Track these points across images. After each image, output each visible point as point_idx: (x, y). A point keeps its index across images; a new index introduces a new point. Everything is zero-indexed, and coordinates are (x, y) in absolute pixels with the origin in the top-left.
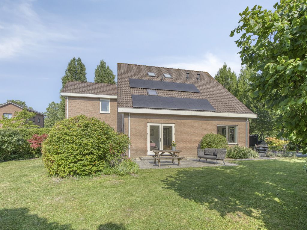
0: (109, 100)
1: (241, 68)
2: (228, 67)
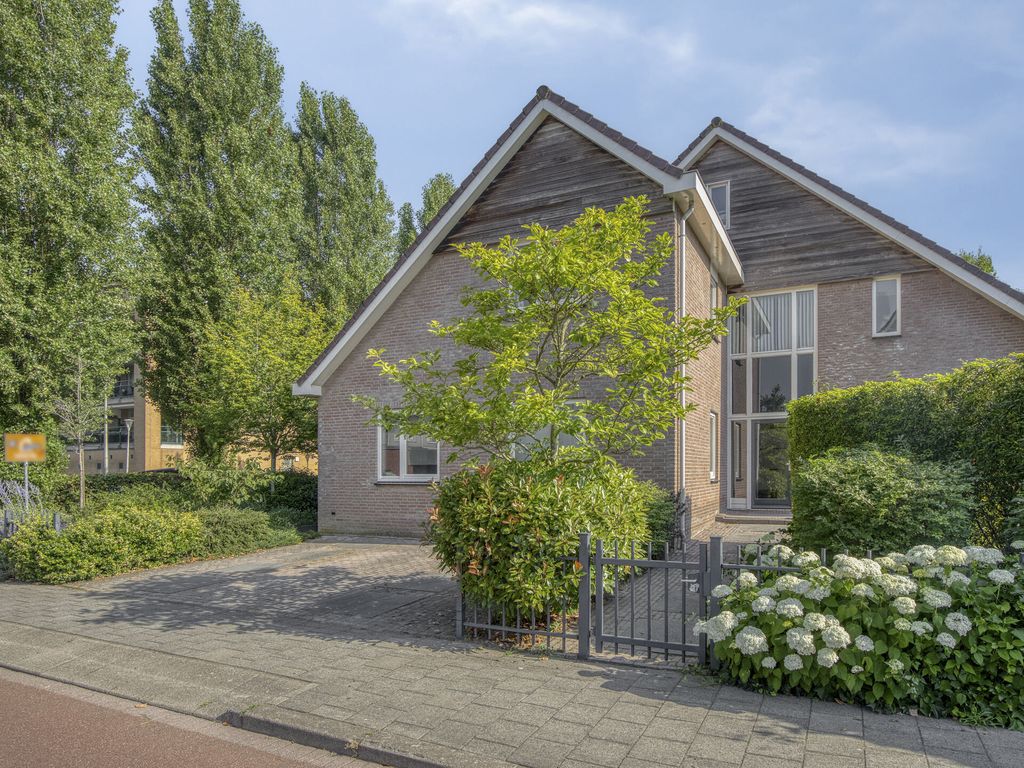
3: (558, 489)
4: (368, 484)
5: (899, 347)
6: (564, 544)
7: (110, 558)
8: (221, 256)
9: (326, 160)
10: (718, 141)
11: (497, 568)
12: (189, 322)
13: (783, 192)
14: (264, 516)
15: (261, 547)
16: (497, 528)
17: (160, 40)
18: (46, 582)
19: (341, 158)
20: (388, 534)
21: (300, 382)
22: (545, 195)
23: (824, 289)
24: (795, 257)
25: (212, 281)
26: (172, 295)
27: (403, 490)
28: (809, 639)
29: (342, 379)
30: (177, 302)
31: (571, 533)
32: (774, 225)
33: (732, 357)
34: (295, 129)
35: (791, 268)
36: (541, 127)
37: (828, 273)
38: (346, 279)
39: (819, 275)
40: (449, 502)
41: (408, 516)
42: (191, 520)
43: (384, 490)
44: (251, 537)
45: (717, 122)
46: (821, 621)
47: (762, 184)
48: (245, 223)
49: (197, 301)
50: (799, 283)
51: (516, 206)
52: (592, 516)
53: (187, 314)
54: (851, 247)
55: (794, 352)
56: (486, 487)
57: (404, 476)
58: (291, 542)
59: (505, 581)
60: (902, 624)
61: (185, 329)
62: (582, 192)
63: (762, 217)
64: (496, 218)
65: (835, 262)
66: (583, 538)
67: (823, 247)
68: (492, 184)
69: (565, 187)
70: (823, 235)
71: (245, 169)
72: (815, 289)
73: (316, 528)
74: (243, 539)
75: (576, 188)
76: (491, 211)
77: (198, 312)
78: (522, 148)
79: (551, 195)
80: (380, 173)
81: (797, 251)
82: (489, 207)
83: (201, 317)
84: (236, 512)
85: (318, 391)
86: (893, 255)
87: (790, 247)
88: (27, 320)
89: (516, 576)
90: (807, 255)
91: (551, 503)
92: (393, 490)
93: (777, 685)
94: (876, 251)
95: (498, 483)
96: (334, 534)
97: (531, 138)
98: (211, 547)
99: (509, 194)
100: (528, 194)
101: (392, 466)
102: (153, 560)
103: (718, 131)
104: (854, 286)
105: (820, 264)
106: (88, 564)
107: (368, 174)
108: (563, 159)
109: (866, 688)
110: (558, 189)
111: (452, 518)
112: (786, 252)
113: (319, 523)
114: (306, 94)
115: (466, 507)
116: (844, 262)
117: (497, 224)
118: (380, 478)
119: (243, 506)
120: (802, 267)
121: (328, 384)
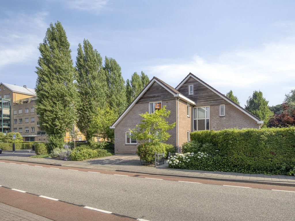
0: (189, 105)
3: (152, 146)
4: (124, 145)
5: (224, 118)
6: (153, 153)
7: (85, 157)
8: (92, 99)
9: (111, 74)
10: (191, 77)
11: (145, 156)
12: (87, 112)
13: (203, 88)
14: (106, 151)
15: (106, 156)
16: (145, 151)
17: (79, 54)
18: (77, 161)
19: (114, 73)
20: (128, 154)
21: (111, 126)
22: (155, 95)
23: (211, 107)
24: (205, 100)
25: (90, 104)
26: (83, 107)
27: (130, 146)
28: (175, 162)
29: (119, 125)
30: (84, 108)
31: (154, 152)
32: (202, 94)
33: (194, 119)
34: (104, 67)
35: (205, 102)
36: (154, 83)
37: (211, 104)
38: (116, 100)
39: (210, 104)
40: (139, 148)
41: (131, 151)
42: (95, 151)
43: (127, 146)
44: (104, 154)
45: (190, 73)
46: (176, 160)
47: (199, 86)
48: (96, 92)
49: (88, 108)
50: (206, 105)
51: (150, 96)
52: (157, 150)
53: (86, 111)
54: (215, 99)
55: (206, 119)
56: (144, 146)
57: (131, 143)
58: (111, 155)
59: (146, 158)
60: (184, 160)
61: (85, 113)
62: (161, 95)
63: (199, 92)
64: (146, 98)
65: (213, 102)
66: (155, 152)
67: (211, 98)
68: (146, 92)
69: (158, 94)
70: (210, 96)
71: (96, 81)
72: (209, 106)
73: (114, 153)
74: (104, 155)
75: (160, 94)
76: (145, 97)
77: (88, 110)
78: (151, 86)
79: (156, 95)
80: (122, 75)
81: (206, 99)
82: (145, 96)
83: (89, 111)
84: (101, 150)
85: (114, 128)
86: (223, 101)
87: (204, 98)
88: (62, 115)
89: (147, 157)
90: (208, 100)
91: (151, 148)
92: (129, 146)
93: (174, 167)
94: (220, 100)
95: (145, 146)
96: (118, 154)
97: (152, 85)
98: (98, 156)
99: (149, 94)
100: (152, 94)
101: (128, 142)
102: (90, 158)
103: (190, 75)
104: (216, 106)
105: (210, 102)
106: (83, 158)
107: (119, 76)
108: (158, 89)
109: (181, 167)
110: (157, 94)
111: (139, 150)
112: (204, 99)
113: (115, 152)
114: (106, 59)
115: (141, 149)
116: (214, 102)
117: (147, 99)
118: (126, 144)
119: (102, 149)
120: (207, 102)
121: (116, 126)
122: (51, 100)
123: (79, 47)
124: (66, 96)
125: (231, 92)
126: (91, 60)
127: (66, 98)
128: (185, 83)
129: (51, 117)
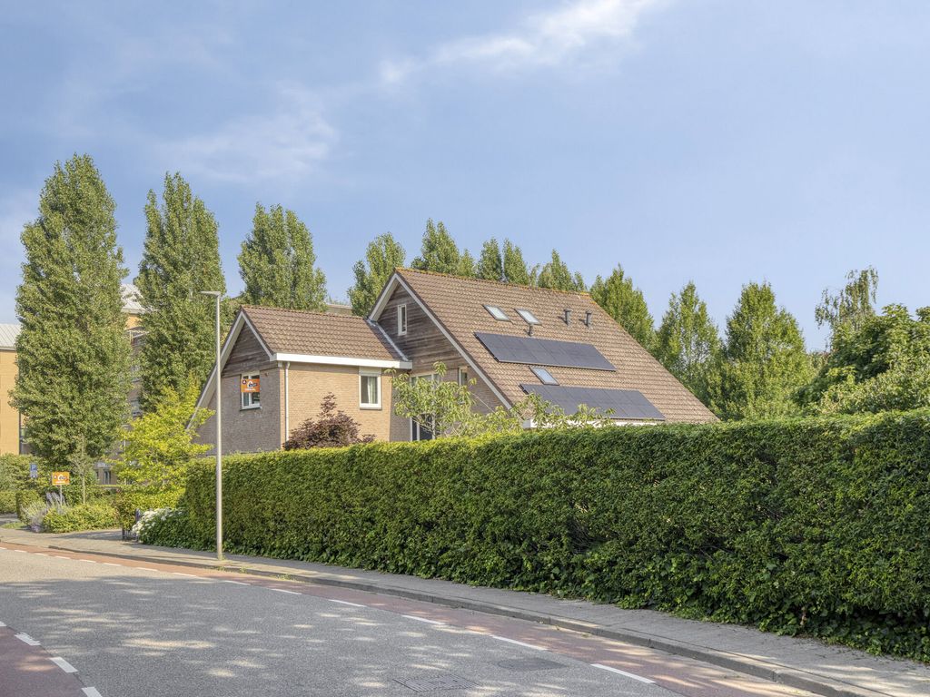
0: (380, 372)
1: (671, 297)
2: (625, 277)
22: (247, 354)
24: (429, 353)
32: (423, 334)
35: (428, 360)
50: (431, 369)
51: (240, 357)
54: (448, 349)
63: (417, 327)
64: (235, 363)
65: (443, 358)
67: (439, 348)
70: (439, 341)
76: (233, 359)
79: (250, 354)
81: (431, 349)
82: (234, 357)
87: (427, 346)
90: (434, 352)
99: (239, 352)
100: (244, 353)
103: (396, 276)
104: (451, 372)
105: (437, 358)
112: (427, 350)
116: (446, 358)
120: (432, 359)
122: (43, 374)
123: (149, 203)
124: (82, 360)
125: (691, 288)
126: (175, 238)
127: (81, 366)
128: (391, 300)
129: (42, 421)
